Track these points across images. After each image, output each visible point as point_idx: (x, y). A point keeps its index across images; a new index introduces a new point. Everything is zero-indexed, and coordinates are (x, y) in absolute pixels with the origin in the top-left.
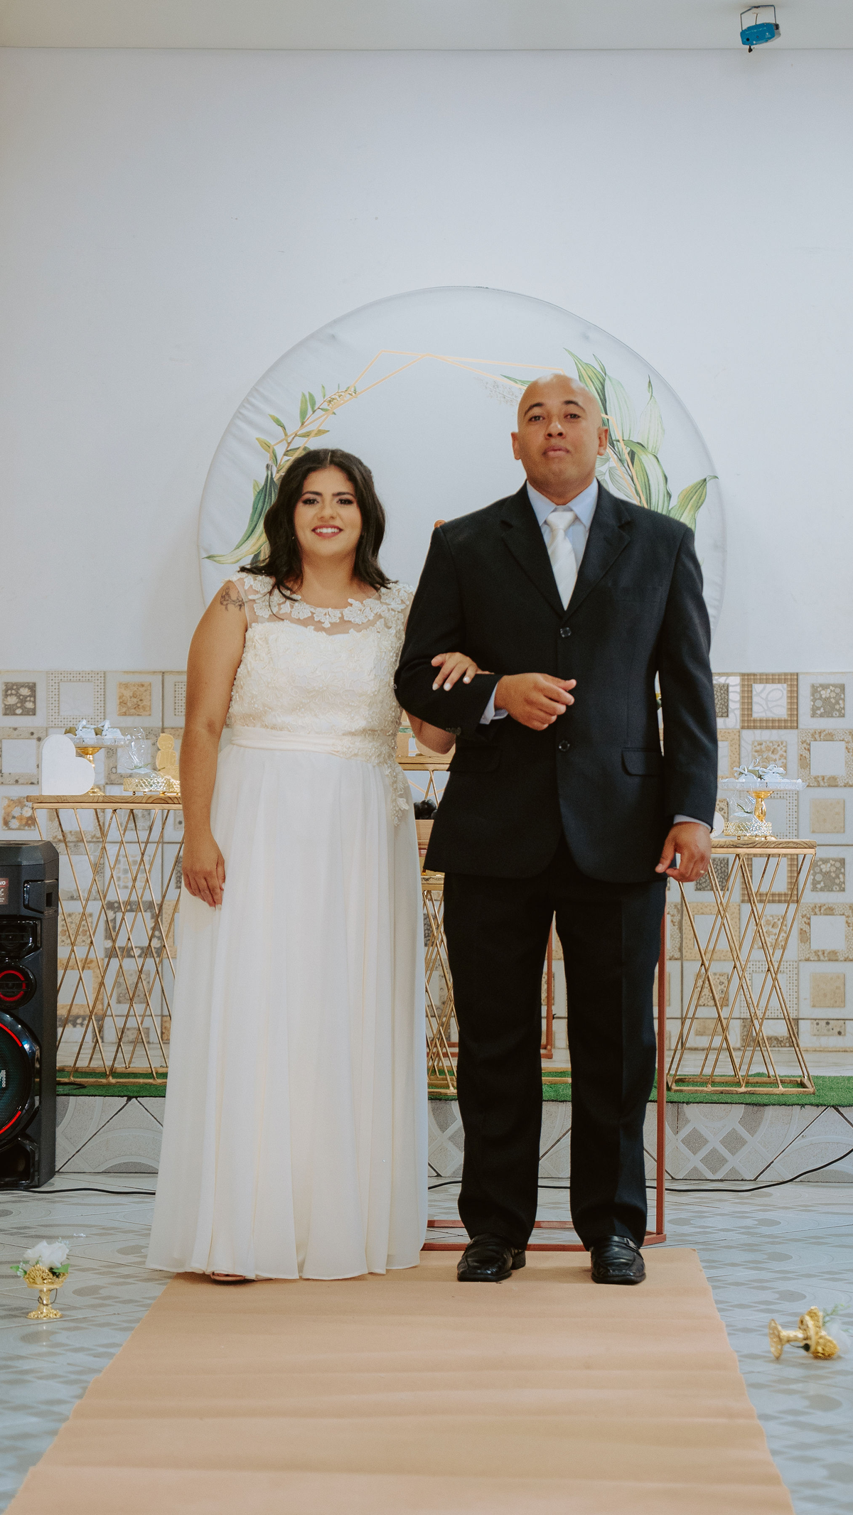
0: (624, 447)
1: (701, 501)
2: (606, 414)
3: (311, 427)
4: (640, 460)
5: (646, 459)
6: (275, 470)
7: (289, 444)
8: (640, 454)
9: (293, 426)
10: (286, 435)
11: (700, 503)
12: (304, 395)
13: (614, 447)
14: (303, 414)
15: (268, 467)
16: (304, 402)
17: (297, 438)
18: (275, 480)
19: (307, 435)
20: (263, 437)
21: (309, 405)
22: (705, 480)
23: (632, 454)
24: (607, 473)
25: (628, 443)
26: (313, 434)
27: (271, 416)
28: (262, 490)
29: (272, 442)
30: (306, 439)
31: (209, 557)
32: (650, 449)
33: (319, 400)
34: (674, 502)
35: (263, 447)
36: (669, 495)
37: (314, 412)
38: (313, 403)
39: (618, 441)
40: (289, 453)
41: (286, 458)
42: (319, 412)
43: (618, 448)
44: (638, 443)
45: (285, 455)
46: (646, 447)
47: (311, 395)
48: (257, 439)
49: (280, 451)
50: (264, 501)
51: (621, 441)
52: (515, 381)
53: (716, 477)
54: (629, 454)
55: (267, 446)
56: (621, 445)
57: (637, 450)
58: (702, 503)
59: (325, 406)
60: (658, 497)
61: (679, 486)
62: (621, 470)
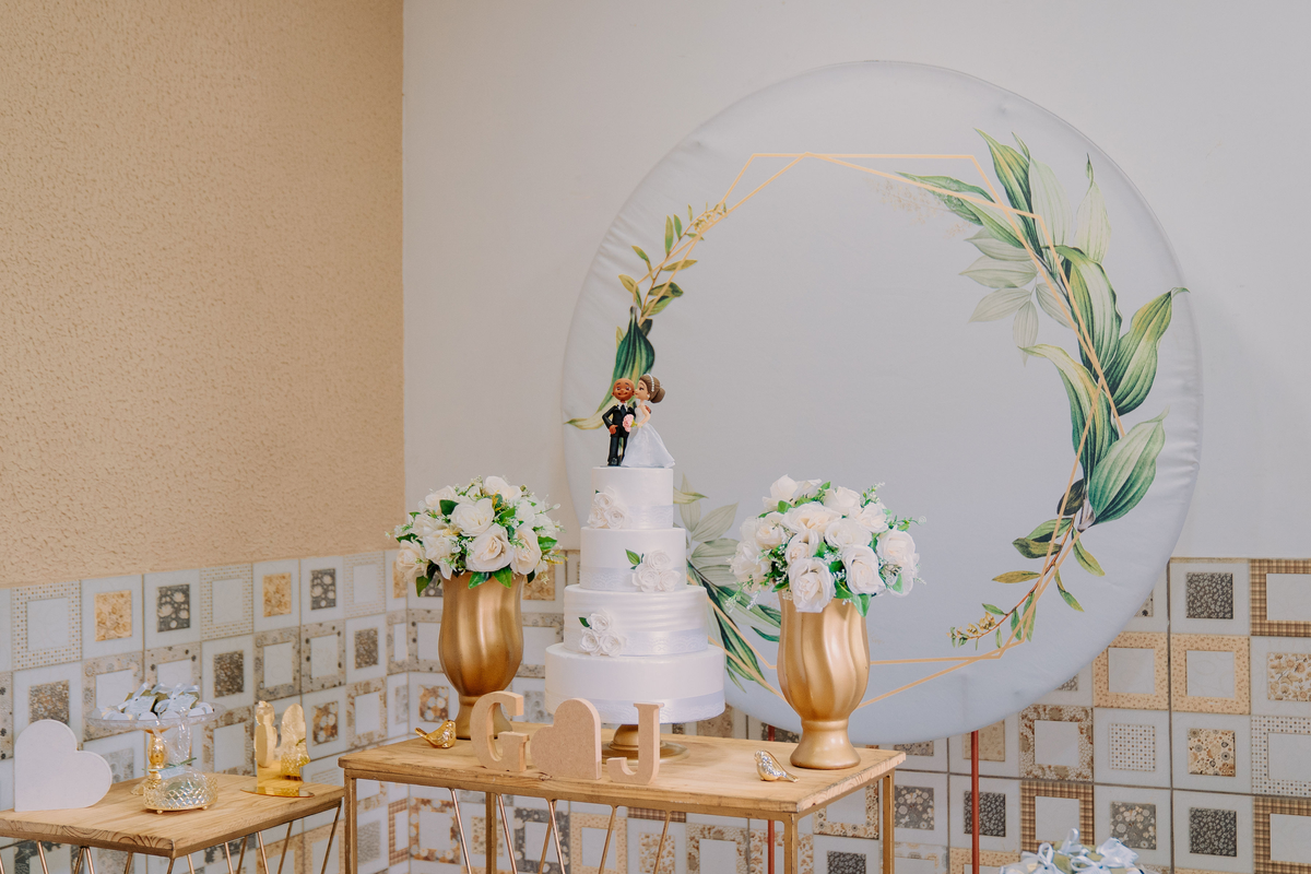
0: (1056, 256)
1: (1164, 324)
2: (1031, 211)
3: (677, 258)
4: (1078, 271)
5: (1084, 269)
6: (639, 312)
7: (654, 279)
8: (1078, 263)
9: (658, 260)
10: (650, 269)
11: (1162, 327)
12: (669, 219)
13: (1042, 257)
14: (669, 242)
15: (632, 309)
16: (669, 227)
17: (662, 273)
18: (639, 325)
19: (672, 268)
20: (626, 274)
21: (675, 230)
22: (1169, 294)
23: (1067, 265)
24: (1034, 293)
25: (1061, 249)
26: (679, 267)
27: (634, 248)
28: (625, 339)
29: (636, 279)
30: (671, 273)
31: (571, 422)
32: (1091, 256)
33: (686, 225)
34: (1126, 327)
35: (625, 286)
36: (1119, 321)
37: (680, 238)
38: (679, 228)
39: (1048, 248)
40: (655, 291)
41: (651, 298)
42: (686, 239)
43: (1048, 258)
44: (1075, 249)
45: (649, 293)
46: (1085, 252)
47: (676, 218)
48: (620, 277)
49: (644, 289)
50: (628, 353)
51: (1052, 247)
52: (912, 177)
53: (1184, 290)
54: (1062, 264)
55: (630, 285)
56: (1052, 254)
57: (1074, 258)
58: (1166, 327)
59: (692, 231)
60: (1103, 322)
61: (1133, 305)
62: (1052, 288)
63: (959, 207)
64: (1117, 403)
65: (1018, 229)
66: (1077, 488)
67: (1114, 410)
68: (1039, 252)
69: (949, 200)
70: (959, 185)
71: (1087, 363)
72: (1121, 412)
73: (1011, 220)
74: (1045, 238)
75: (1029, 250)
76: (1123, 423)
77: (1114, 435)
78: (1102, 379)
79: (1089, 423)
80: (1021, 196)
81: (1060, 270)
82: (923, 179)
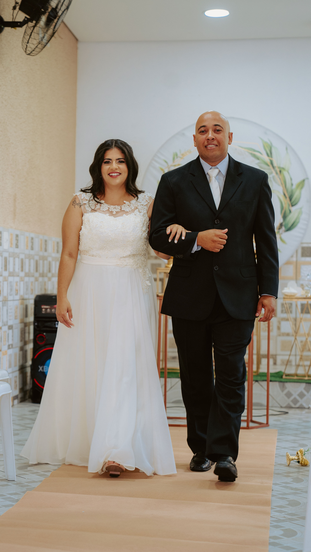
1: (303, 186)
2: (272, 158)
3: (176, 163)
4: (283, 173)
5: (285, 173)
7: (169, 168)
8: (282, 171)
9: (170, 163)
10: (168, 165)
12: (174, 153)
13: (274, 169)
14: (174, 159)
17: (172, 166)
21: (175, 156)
22: (304, 179)
23: (280, 171)
24: (272, 178)
25: (279, 168)
27: (163, 159)
29: (164, 168)
30: (174, 166)
32: (286, 170)
33: (179, 154)
34: (294, 187)
35: (160, 169)
36: (292, 185)
37: (177, 158)
38: (177, 155)
42: (179, 158)
44: (282, 168)
47: (176, 153)
48: (159, 167)
51: (277, 167)
52: (242, 147)
53: (308, 179)
55: (162, 169)
56: (277, 169)
59: (181, 156)
60: (288, 185)
61: (296, 181)
62: (276, 177)
63: (254, 156)
64: (291, 204)
65: (269, 162)
66: (281, 225)
67: (290, 206)
68: (274, 167)
69: (251, 154)
70: (254, 150)
71: (285, 195)
72: (292, 206)
73: (267, 159)
74: (275, 164)
75: (271, 167)
76: (293, 209)
77: (290, 212)
78: (288, 199)
79: (284, 209)
80: (270, 154)
81: (278, 172)
82: (245, 148)
